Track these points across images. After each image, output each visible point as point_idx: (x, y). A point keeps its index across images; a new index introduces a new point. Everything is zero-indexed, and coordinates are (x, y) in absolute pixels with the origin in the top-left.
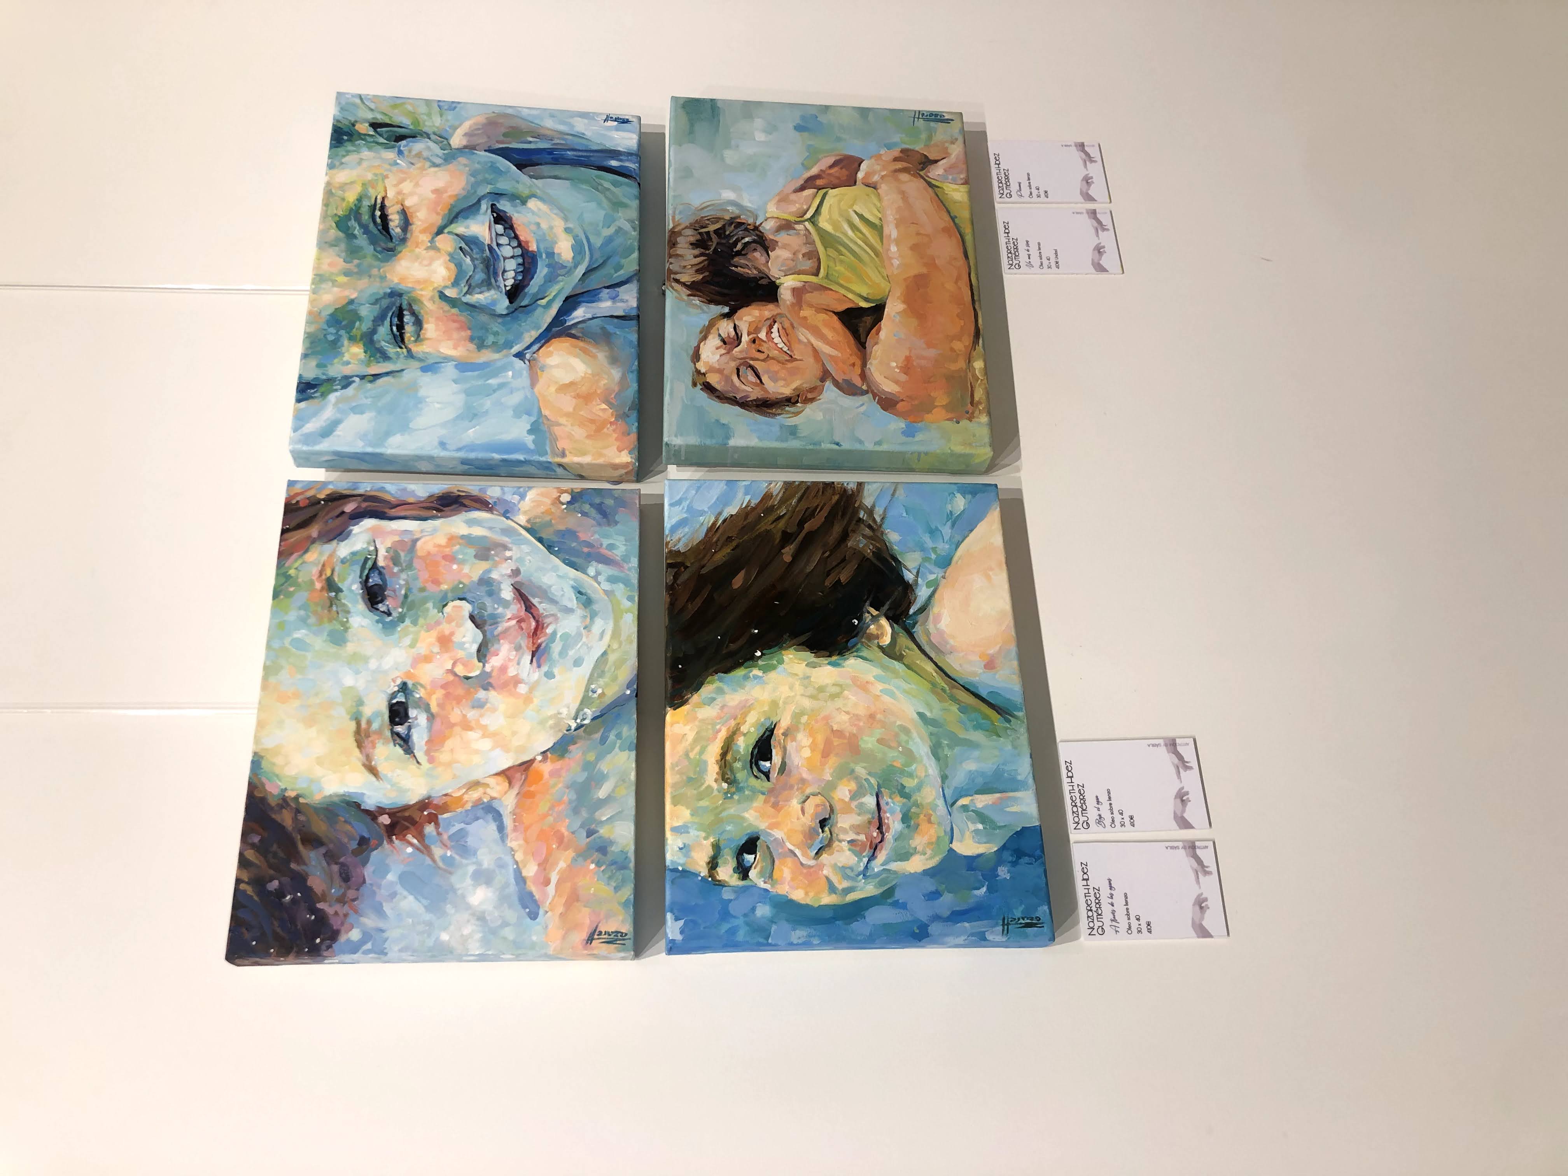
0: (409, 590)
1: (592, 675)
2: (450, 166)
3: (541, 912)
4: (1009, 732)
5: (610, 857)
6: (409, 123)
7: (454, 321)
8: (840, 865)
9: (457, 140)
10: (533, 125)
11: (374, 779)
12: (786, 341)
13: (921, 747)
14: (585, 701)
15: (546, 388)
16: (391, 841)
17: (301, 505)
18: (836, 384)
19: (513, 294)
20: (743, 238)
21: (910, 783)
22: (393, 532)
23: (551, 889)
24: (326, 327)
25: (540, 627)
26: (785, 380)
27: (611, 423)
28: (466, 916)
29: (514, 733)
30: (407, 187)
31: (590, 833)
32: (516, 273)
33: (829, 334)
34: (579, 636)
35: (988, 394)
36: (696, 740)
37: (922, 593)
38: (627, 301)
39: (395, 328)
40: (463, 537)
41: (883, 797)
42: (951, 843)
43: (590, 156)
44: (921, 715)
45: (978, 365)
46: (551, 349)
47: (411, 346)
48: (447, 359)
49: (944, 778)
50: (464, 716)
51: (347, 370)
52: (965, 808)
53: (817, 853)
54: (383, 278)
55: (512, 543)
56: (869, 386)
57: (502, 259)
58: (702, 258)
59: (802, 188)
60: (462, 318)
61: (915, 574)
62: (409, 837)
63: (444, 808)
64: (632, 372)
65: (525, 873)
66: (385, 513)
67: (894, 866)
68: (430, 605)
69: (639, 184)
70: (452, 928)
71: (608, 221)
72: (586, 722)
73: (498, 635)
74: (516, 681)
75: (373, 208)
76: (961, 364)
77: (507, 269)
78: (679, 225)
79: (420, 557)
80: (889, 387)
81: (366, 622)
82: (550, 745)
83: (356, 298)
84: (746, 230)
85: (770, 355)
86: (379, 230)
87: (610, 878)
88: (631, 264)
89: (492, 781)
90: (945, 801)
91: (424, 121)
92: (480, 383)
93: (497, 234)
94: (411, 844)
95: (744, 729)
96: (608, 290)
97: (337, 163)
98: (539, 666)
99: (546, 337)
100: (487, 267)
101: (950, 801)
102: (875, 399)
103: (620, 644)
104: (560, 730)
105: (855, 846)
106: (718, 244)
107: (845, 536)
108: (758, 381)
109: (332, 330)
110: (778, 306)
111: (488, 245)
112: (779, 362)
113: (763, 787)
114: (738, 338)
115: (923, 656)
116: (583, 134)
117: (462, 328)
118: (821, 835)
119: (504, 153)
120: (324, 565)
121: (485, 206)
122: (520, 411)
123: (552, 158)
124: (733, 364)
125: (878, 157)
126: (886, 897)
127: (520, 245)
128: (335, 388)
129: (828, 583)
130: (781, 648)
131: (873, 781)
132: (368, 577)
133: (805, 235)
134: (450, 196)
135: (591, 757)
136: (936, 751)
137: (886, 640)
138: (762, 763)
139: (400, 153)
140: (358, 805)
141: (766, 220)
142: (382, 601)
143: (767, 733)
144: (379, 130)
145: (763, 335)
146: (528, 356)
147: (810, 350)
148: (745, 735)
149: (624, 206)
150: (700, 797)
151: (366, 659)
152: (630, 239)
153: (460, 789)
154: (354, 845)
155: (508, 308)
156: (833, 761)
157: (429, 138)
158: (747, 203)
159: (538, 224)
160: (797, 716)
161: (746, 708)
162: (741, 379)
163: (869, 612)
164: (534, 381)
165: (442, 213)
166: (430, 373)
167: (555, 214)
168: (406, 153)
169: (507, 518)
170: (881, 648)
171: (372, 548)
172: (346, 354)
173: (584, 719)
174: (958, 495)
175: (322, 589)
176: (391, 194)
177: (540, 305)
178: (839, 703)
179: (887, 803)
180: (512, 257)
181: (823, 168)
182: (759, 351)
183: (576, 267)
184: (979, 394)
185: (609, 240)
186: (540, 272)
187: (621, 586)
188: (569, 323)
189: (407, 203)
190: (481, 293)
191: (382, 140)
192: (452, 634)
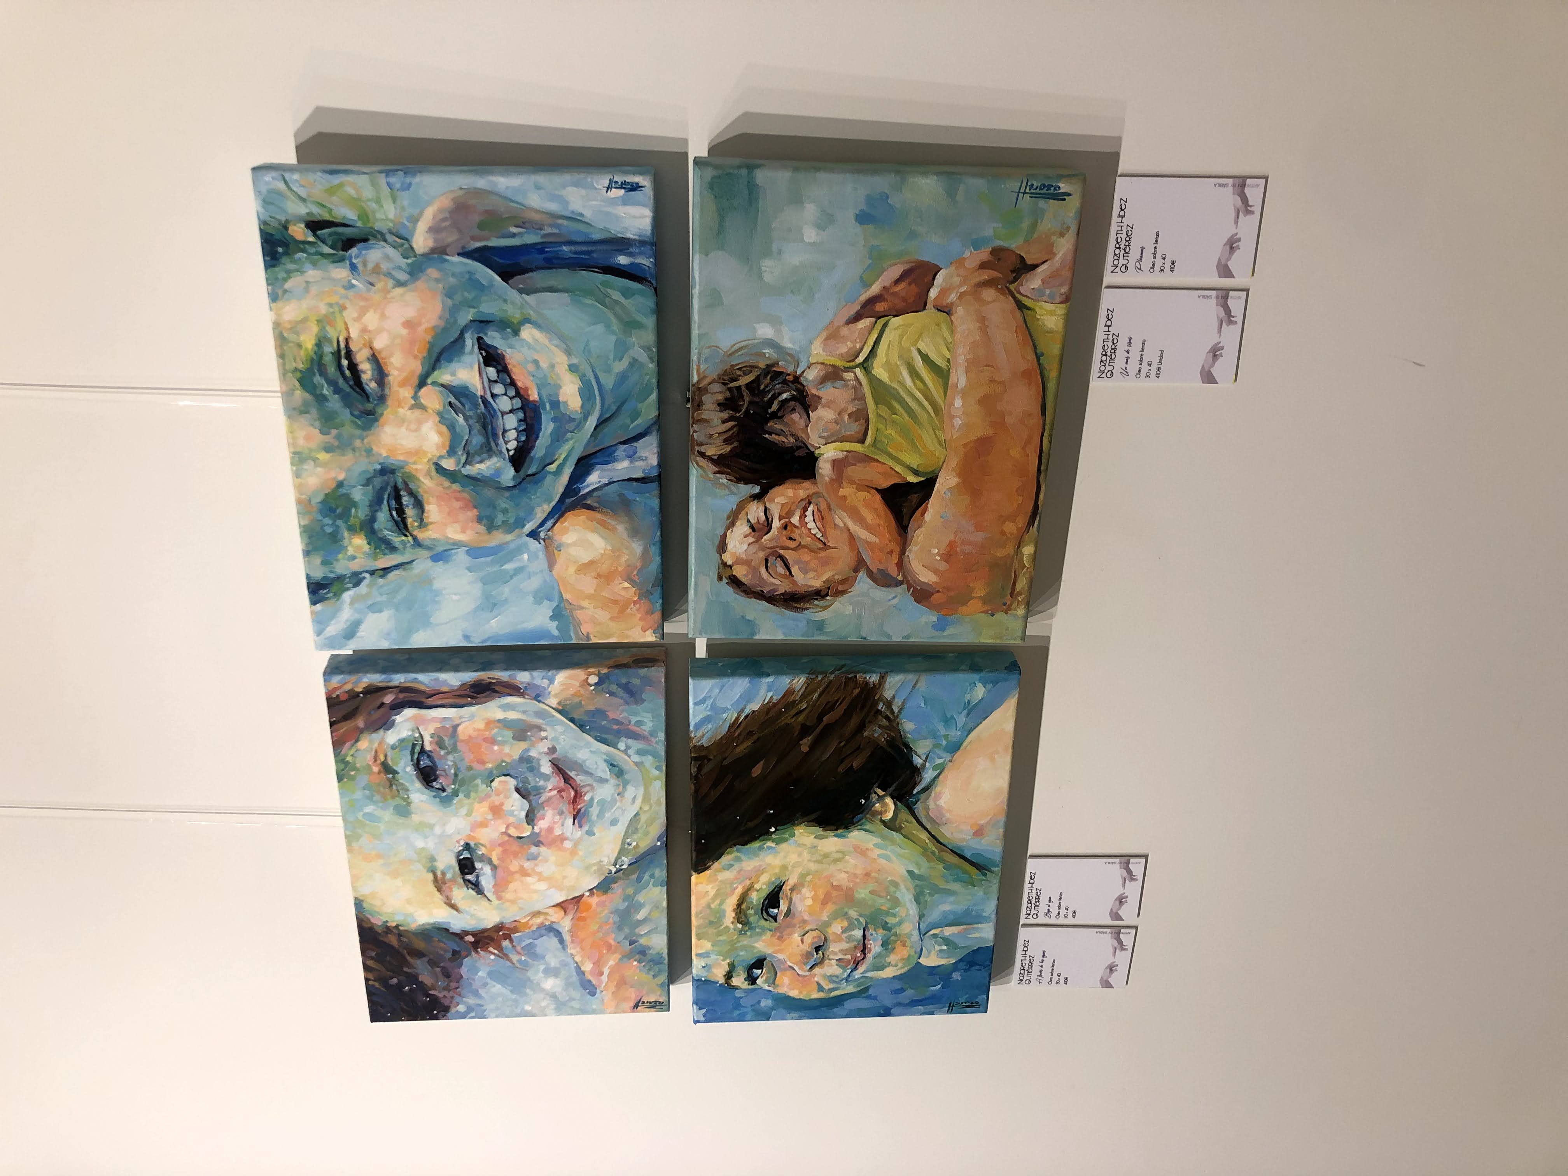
0: (457, 770)
1: (626, 832)
2: (420, 284)
3: (598, 991)
4: (983, 882)
5: (649, 957)
6: (355, 218)
7: (457, 499)
8: (828, 974)
9: (421, 242)
10: (515, 205)
11: (455, 912)
12: (820, 526)
13: (906, 896)
14: (622, 852)
15: (565, 569)
16: (477, 952)
17: (342, 698)
18: (870, 574)
19: (518, 459)
20: (780, 394)
21: (891, 921)
22: (435, 720)
23: (604, 978)
24: (320, 518)
25: (578, 796)
26: (816, 571)
27: (635, 603)
28: (542, 996)
29: (565, 877)
30: (371, 320)
31: (632, 943)
32: (519, 432)
33: (869, 517)
34: (614, 801)
35: (1031, 581)
36: (716, 895)
37: (928, 775)
38: (646, 458)
39: (394, 513)
40: (499, 721)
41: (869, 930)
42: (919, 958)
43: (592, 252)
44: (910, 872)
45: (1028, 550)
46: (566, 524)
47: (415, 533)
48: (457, 545)
49: (921, 916)
50: (522, 866)
51: (355, 566)
52: (935, 936)
53: (811, 968)
54: (369, 452)
55: (546, 725)
56: (904, 576)
57: (499, 415)
58: (731, 424)
59: (857, 318)
60: (465, 495)
61: (924, 759)
62: (491, 949)
63: (515, 930)
64: (654, 544)
65: (583, 969)
66: (422, 702)
67: (870, 974)
68: (479, 781)
69: (655, 289)
70: (532, 1003)
71: (621, 348)
72: (624, 867)
73: (543, 803)
74: (562, 838)
75: (337, 354)
76: (1010, 550)
77: (508, 427)
78: (705, 377)
79: (463, 741)
80: (926, 577)
81: (424, 797)
82: (596, 884)
83: (344, 480)
84: (785, 382)
85: (802, 543)
86: (350, 386)
87: (649, 970)
88: (649, 409)
89: (551, 911)
90: (919, 931)
91: (374, 212)
92: (496, 568)
93: (490, 381)
94: (494, 954)
95: (757, 886)
96: (624, 447)
97: (280, 292)
98: (581, 826)
99: (559, 511)
100: (484, 427)
101: (923, 931)
102: (909, 591)
103: (651, 806)
104: (602, 874)
105: (842, 962)
106: (750, 403)
107: (862, 727)
108: (788, 573)
109: (328, 521)
110: (815, 483)
111: (481, 396)
112: (811, 551)
113: (771, 926)
114: (769, 524)
115: (920, 827)
116: (581, 215)
117: (465, 508)
118: (815, 956)
119: (482, 255)
120: (376, 752)
121: (470, 341)
122: (540, 596)
123: (544, 259)
124: (762, 555)
125: (959, 262)
126: (863, 992)
127: (518, 394)
128: (346, 586)
129: (841, 769)
130: (794, 825)
131: (861, 919)
132: (418, 760)
133: (854, 387)
134: (426, 331)
135: (630, 891)
136: (917, 899)
137: (889, 815)
138: (771, 910)
139: (353, 268)
140: (447, 930)
141: (809, 367)
142: (435, 780)
143: (777, 889)
144: (319, 232)
145: (795, 520)
146: (542, 535)
147: (845, 536)
148: (758, 891)
149: (637, 325)
150: (719, 934)
151: (431, 827)
152: (647, 374)
153: (525, 917)
154: (449, 955)
155: (514, 478)
156: (830, 908)
157: (385, 241)
158: (787, 343)
159: (536, 362)
160: (803, 876)
161: (760, 872)
162: (770, 570)
163: (876, 793)
164: (551, 563)
165: (420, 356)
166: (441, 562)
167: (556, 346)
168: (360, 267)
169: (539, 701)
170: (883, 822)
171: (417, 735)
172: (349, 548)
173: (623, 865)
174: (980, 685)
175: (379, 773)
176: (354, 334)
177: (550, 472)
178: (840, 865)
179: (872, 935)
180: (511, 411)
181: (887, 284)
182: (790, 538)
183: (586, 418)
184: (1022, 584)
185: (623, 378)
186: (546, 429)
187: (650, 757)
188: (583, 492)
189: (378, 345)
190: (481, 462)
191: (327, 250)
192: (502, 804)
